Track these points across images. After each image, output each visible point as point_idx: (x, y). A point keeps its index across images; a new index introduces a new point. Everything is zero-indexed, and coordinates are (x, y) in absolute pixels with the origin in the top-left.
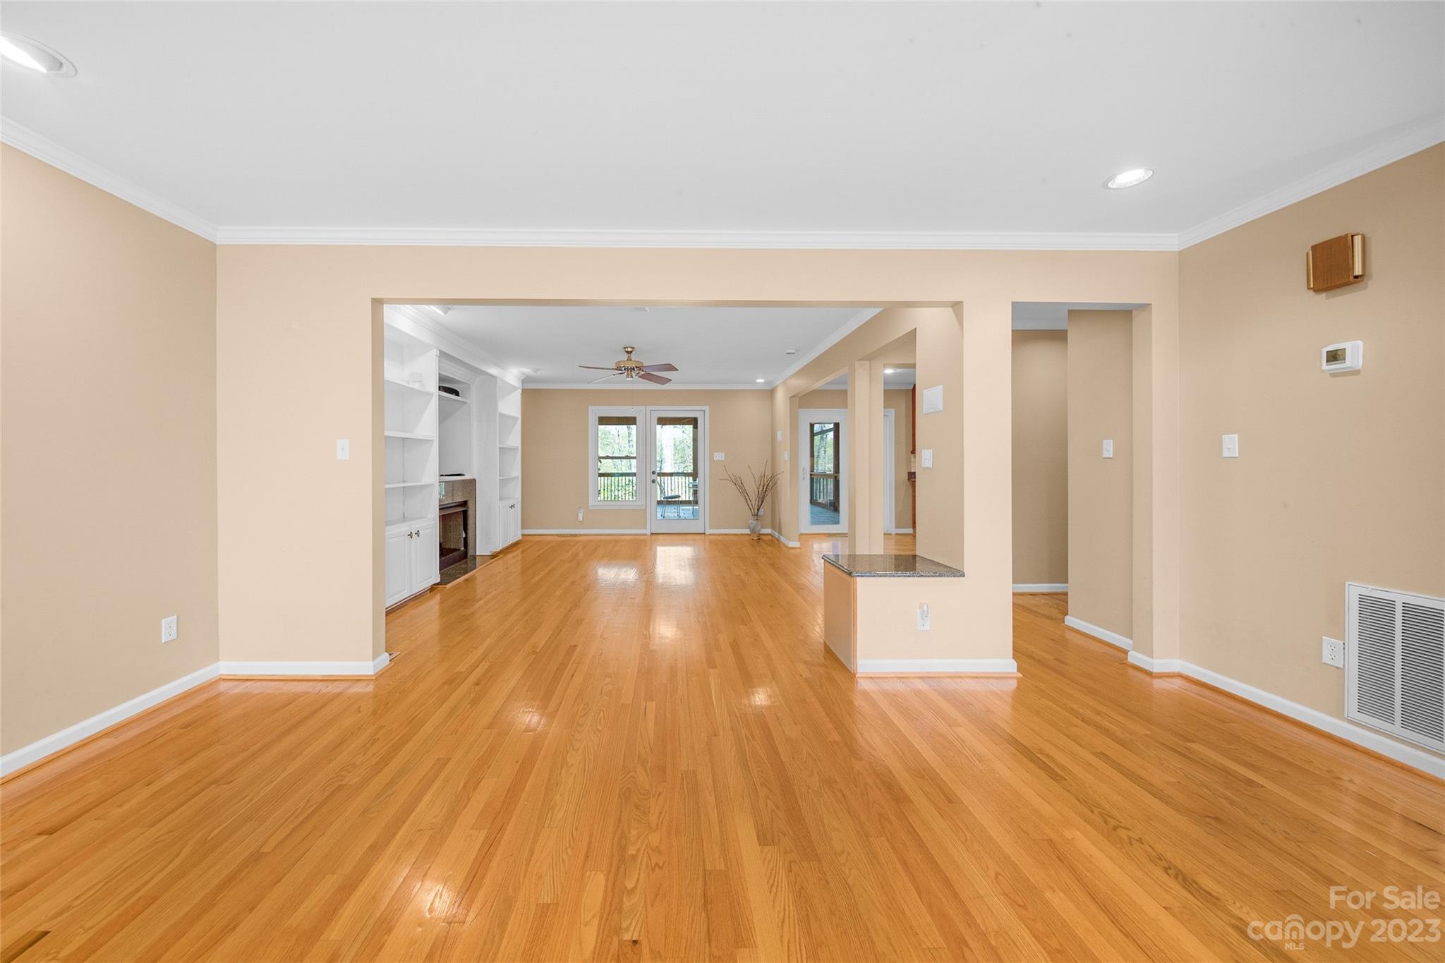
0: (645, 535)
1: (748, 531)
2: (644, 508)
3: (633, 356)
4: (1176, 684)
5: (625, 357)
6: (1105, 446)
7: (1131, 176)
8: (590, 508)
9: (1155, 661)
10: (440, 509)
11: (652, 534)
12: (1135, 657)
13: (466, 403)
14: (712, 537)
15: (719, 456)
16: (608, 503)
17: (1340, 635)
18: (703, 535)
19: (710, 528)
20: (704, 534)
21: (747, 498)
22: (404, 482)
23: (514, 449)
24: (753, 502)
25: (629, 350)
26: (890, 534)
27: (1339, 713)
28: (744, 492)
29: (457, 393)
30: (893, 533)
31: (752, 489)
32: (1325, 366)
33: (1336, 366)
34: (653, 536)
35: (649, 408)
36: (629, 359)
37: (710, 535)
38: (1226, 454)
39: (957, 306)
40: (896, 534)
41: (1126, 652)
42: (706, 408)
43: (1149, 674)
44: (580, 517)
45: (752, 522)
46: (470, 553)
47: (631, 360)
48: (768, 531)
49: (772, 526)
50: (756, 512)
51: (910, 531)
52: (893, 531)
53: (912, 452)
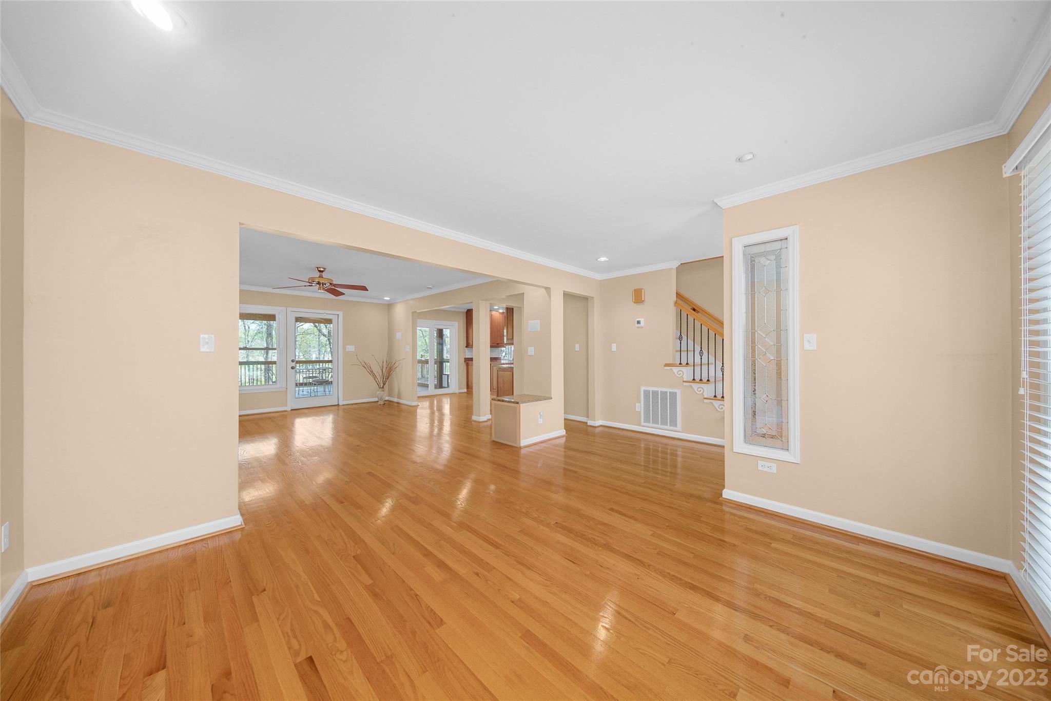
0: (286, 411)
1: (376, 399)
2: (285, 389)
3: (324, 274)
4: (601, 429)
6: (576, 347)
7: (603, 259)
9: (596, 422)
11: (291, 409)
12: (590, 423)
14: (347, 407)
15: (351, 348)
16: (251, 388)
17: (640, 402)
18: (336, 407)
19: (343, 401)
20: (338, 405)
21: (376, 377)
24: (379, 380)
25: (322, 269)
27: (640, 425)
28: (372, 373)
30: (457, 392)
31: (377, 370)
32: (636, 325)
33: (639, 325)
34: (294, 412)
35: (290, 309)
36: (321, 277)
37: (343, 405)
38: (613, 350)
39: (548, 289)
40: (459, 393)
41: (587, 423)
42: (340, 313)
43: (595, 427)
45: (378, 393)
47: (322, 277)
48: (387, 397)
49: (390, 395)
50: (382, 386)
51: (465, 390)
52: (457, 391)
53: (466, 347)
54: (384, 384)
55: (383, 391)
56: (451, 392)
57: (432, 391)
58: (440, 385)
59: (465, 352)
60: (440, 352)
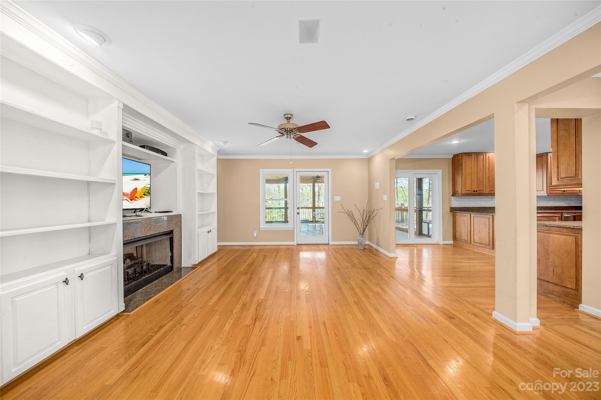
0: (294, 245)
1: (356, 243)
2: (293, 229)
5: (286, 121)
8: (261, 229)
10: (124, 244)
11: (297, 244)
13: (173, 162)
14: (334, 247)
15: (338, 198)
18: (328, 246)
19: (332, 240)
20: (329, 244)
21: (356, 223)
22: (89, 221)
23: (212, 194)
24: (360, 226)
25: (289, 116)
26: (440, 244)
28: (354, 220)
29: (165, 154)
30: (441, 244)
31: (358, 217)
34: (299, 247)
35: (296, 170)
36: (288, 123)
37: (332, 244)
40: (443, 244)
42: (329, 170)
44: (255, 235)
45: (359, 238)
46: (176, 265)
48: (367, 243)
49: (370, 240)
50: (362, 232)
51: (451, 242)
52: (441, 242)
53: (452, 196)
54: (364, 231)
55: (363, 237)
56: (434, 242)
57: (412, 238)
58: (420, 233)
59: (450, 201)
60: (420, 202)
